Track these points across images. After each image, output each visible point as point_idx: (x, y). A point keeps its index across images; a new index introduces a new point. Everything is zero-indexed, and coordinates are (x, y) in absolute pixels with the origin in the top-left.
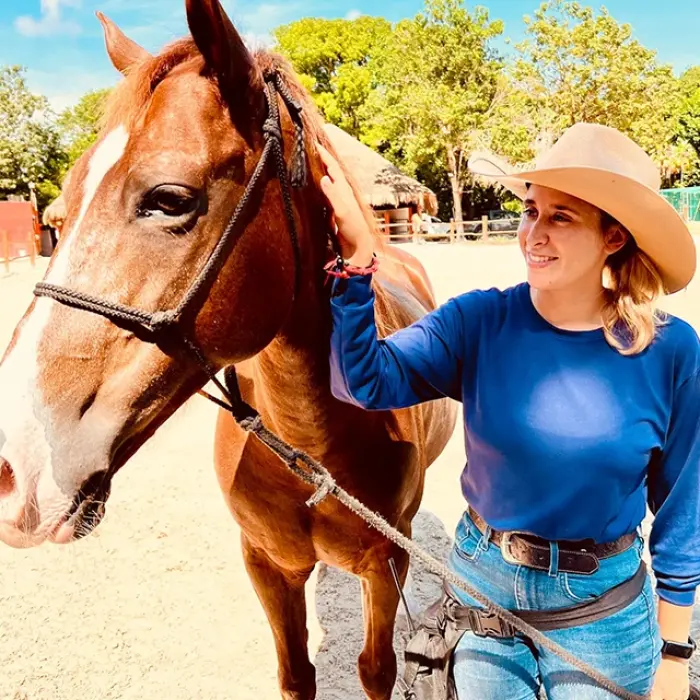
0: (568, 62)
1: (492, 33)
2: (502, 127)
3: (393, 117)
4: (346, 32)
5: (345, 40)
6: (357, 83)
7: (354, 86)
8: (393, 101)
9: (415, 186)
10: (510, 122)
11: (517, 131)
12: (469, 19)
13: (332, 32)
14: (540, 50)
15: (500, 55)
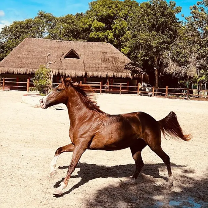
1: (176, 12)
2: (177, 50)
3: (133, 43)
4: (119, 6)
5: (119, 9)
6: (122, 27)
7: (120, 28)
8: (134, 36)
9: (141, 71)
10: (181, 49)
11: (183, 52)
13: (114, 6)
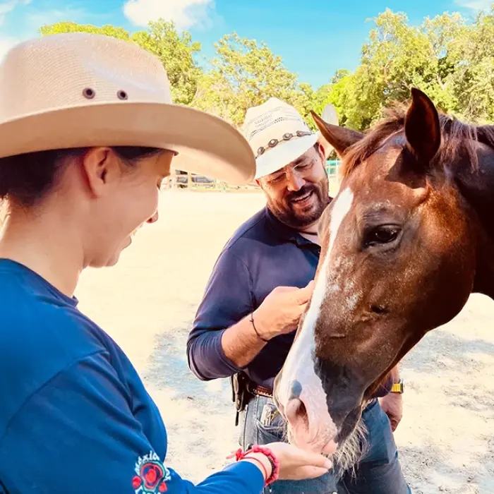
0: (243, 75)
12: (178, 39)
14: (224, 65)
15: (199, 66)
